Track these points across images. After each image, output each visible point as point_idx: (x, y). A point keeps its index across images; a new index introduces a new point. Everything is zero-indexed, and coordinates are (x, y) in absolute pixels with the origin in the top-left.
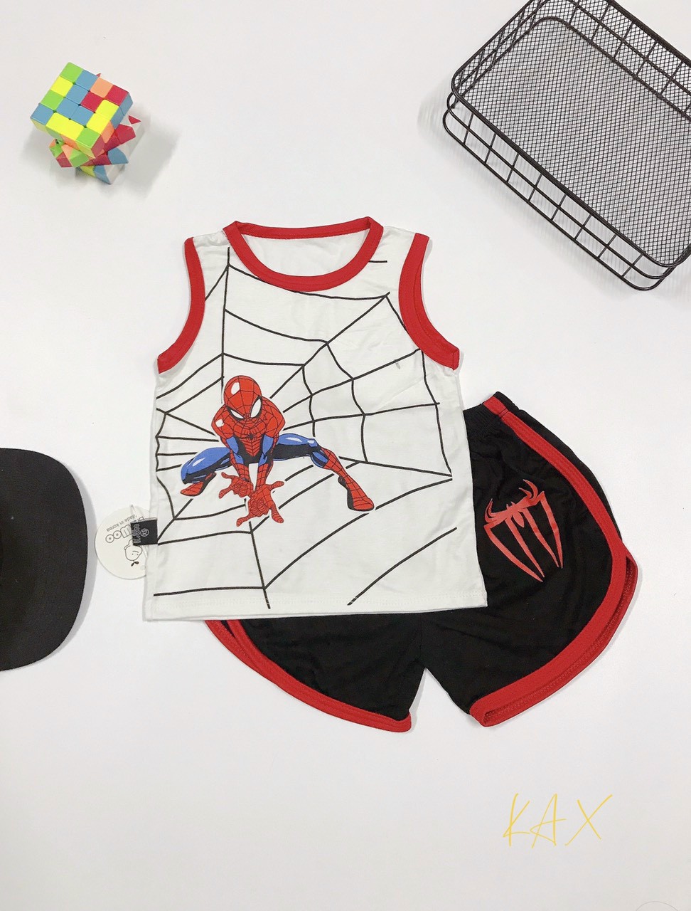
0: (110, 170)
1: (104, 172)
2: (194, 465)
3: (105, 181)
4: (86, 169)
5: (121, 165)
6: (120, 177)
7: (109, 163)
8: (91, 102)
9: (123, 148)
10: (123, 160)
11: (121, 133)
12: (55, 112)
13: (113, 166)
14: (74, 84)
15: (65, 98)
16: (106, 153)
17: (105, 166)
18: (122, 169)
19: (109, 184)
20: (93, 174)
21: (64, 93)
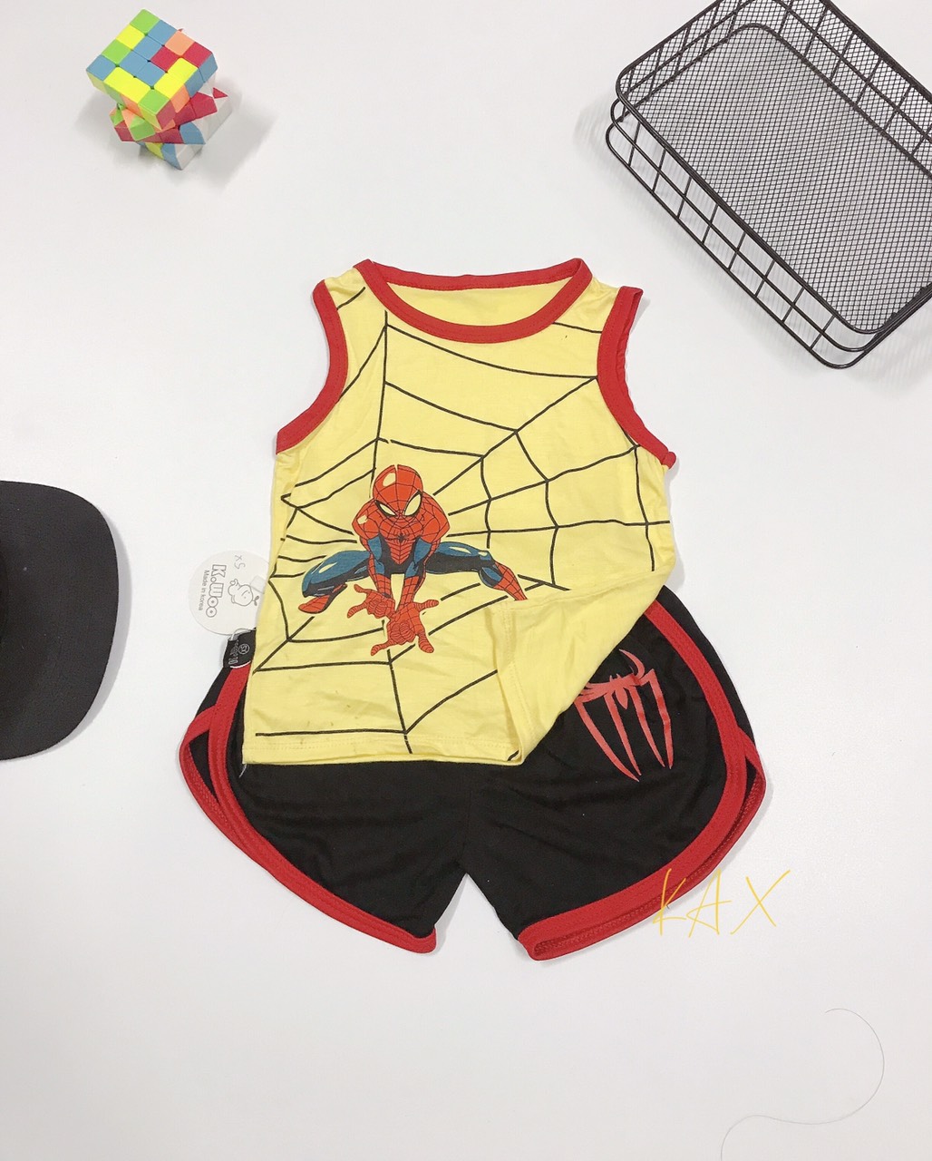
0: (181, 151)
1: (173, 152)
3: (175, 165)
4: (152, 146)
5: (197, 146)
6: (194, 162)
7: (181, 142)
8: (164, 60)
9: (201, 124)
10: (198, 140)
11: (198, 104)
12: (117, 66)
13: (186, 146)
14: (146, 35)
15: (132, 50)
16: (178, 127)
17: (176, 145)
18: (198, 152)
19: (180, 169)
20: (161, 155)
21: (132, 45)
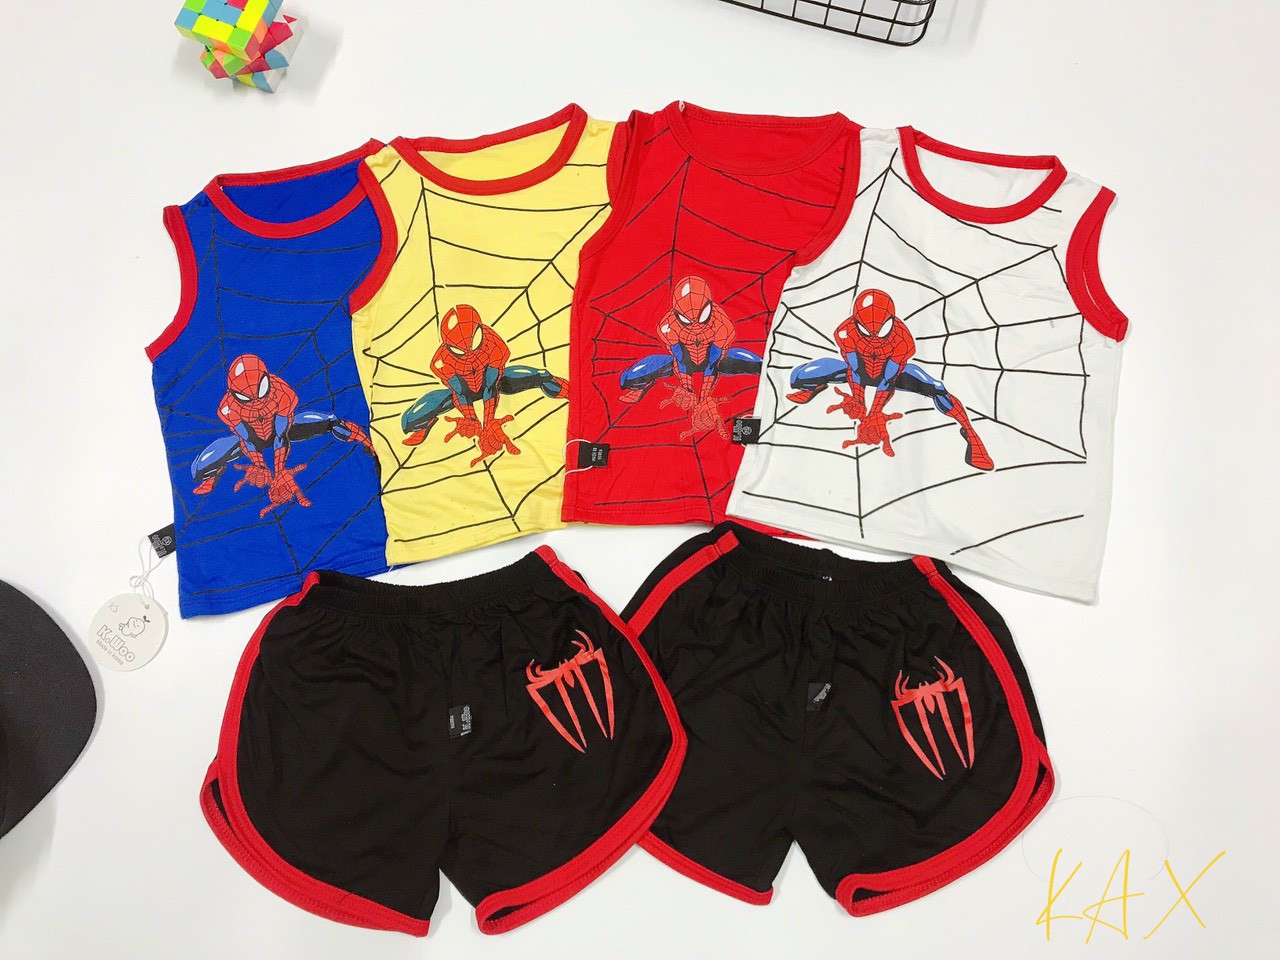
2: (807, 370)
